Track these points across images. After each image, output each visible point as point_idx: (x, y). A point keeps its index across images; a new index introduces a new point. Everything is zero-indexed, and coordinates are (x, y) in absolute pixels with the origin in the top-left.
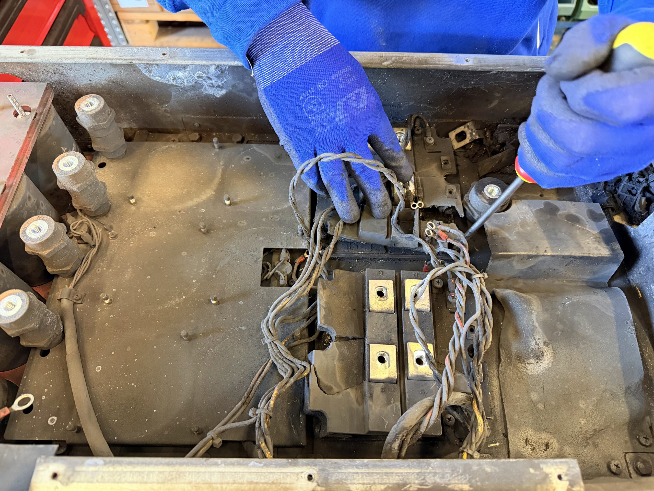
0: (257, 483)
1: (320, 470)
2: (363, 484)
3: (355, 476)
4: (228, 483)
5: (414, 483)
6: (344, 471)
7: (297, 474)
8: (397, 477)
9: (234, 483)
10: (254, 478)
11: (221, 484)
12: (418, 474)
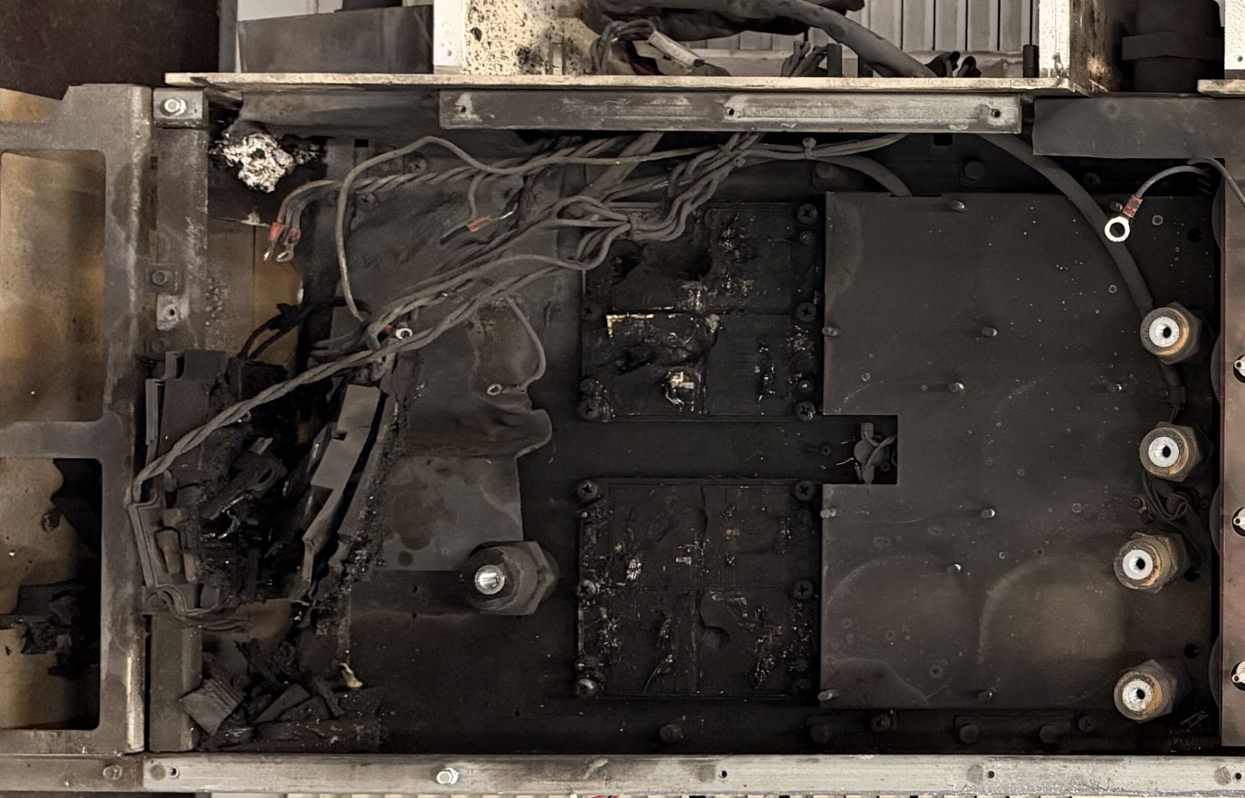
0: (786, 107)
1: (720, 119)
2: (675, 105)
3: (683, 113)
4: (817, 107)
5: (621, 105)
6: (695, 118)
7: (744, 116)
8: (639, 111)
9: (810, 108)
10: (789, 112)
11: (823, 107)
12: (616, 115)
